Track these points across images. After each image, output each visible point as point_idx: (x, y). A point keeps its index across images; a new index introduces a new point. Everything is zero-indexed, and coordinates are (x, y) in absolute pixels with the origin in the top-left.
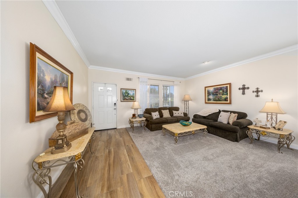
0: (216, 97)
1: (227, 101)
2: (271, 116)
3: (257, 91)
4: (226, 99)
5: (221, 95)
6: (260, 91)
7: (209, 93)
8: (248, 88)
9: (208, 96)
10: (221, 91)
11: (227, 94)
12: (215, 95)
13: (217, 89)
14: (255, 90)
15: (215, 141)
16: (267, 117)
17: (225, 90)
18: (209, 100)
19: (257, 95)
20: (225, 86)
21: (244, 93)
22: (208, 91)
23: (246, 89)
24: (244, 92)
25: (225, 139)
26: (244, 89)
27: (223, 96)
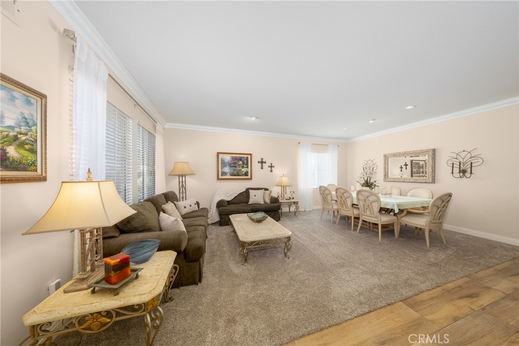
0: (234, 170)
1: (248, 176)
3: (271, 167)
4: (246, 174)
5: (240, 168)
6: (273, 167)
7: (224, 163)
8: (265, 163)
9: (221, 168)
10: (241, 163)
11: (248, 167)
12: (232, 166)
13: (236, 159)
17: (245, 162)
18: (224, 174)
19: (271, 170)
20: (245, 156)
21: (262, 167)
22: (222, 160)
26: (262, 162)
27: (243, 170)
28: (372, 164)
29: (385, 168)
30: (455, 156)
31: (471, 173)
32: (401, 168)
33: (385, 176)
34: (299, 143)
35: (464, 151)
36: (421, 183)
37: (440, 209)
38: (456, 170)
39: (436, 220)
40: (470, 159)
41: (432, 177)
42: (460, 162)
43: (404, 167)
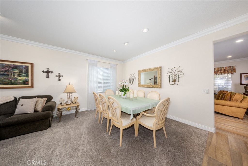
2: (69, 95)
3: (59, 76)
5: (16, 77)
6: (61, 76)
8: (52, 72)
10: (16, 71)
11: (27, 76)
12: (2, 74)
13: (8, 66)
14: (58, 75)
15: (24, 145)
16: (67, 96)
17: (24, 70)
19: (59, 79)
20: (24, 65)
21: (48, 77)
23: (50, 73)
24: (48, 75)
25: (35, 133)
26: (48, 72)
27: (20, 78)
28: (133, 77)
29: (139, 79)
30: (170, 71)
31: (178, 82)
32: (150, 79)
33: (139, 84)
34: (87, 59)
35: (175, 68)
36: (155, 88)
37: (162, 112)
38: (171, 80)
39: (160, 122)
40: (177, 73)
41: (160, 84)
42: (173, 75)
43: (151, 79)
